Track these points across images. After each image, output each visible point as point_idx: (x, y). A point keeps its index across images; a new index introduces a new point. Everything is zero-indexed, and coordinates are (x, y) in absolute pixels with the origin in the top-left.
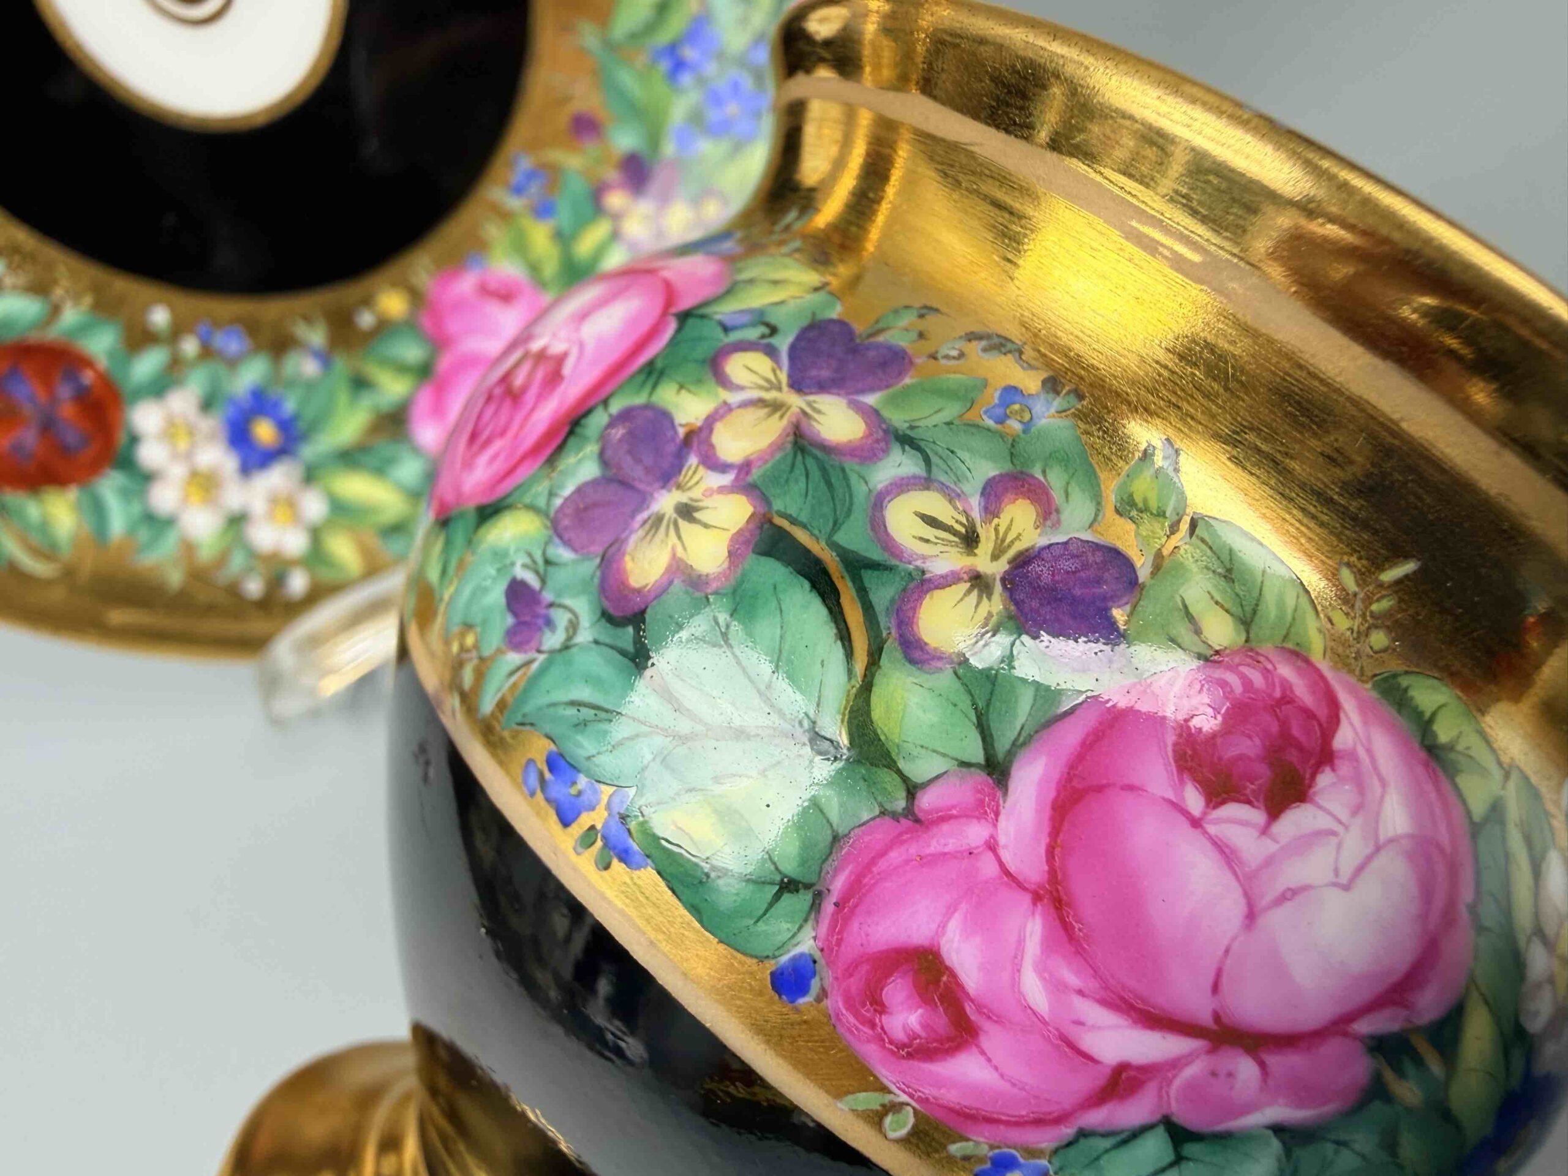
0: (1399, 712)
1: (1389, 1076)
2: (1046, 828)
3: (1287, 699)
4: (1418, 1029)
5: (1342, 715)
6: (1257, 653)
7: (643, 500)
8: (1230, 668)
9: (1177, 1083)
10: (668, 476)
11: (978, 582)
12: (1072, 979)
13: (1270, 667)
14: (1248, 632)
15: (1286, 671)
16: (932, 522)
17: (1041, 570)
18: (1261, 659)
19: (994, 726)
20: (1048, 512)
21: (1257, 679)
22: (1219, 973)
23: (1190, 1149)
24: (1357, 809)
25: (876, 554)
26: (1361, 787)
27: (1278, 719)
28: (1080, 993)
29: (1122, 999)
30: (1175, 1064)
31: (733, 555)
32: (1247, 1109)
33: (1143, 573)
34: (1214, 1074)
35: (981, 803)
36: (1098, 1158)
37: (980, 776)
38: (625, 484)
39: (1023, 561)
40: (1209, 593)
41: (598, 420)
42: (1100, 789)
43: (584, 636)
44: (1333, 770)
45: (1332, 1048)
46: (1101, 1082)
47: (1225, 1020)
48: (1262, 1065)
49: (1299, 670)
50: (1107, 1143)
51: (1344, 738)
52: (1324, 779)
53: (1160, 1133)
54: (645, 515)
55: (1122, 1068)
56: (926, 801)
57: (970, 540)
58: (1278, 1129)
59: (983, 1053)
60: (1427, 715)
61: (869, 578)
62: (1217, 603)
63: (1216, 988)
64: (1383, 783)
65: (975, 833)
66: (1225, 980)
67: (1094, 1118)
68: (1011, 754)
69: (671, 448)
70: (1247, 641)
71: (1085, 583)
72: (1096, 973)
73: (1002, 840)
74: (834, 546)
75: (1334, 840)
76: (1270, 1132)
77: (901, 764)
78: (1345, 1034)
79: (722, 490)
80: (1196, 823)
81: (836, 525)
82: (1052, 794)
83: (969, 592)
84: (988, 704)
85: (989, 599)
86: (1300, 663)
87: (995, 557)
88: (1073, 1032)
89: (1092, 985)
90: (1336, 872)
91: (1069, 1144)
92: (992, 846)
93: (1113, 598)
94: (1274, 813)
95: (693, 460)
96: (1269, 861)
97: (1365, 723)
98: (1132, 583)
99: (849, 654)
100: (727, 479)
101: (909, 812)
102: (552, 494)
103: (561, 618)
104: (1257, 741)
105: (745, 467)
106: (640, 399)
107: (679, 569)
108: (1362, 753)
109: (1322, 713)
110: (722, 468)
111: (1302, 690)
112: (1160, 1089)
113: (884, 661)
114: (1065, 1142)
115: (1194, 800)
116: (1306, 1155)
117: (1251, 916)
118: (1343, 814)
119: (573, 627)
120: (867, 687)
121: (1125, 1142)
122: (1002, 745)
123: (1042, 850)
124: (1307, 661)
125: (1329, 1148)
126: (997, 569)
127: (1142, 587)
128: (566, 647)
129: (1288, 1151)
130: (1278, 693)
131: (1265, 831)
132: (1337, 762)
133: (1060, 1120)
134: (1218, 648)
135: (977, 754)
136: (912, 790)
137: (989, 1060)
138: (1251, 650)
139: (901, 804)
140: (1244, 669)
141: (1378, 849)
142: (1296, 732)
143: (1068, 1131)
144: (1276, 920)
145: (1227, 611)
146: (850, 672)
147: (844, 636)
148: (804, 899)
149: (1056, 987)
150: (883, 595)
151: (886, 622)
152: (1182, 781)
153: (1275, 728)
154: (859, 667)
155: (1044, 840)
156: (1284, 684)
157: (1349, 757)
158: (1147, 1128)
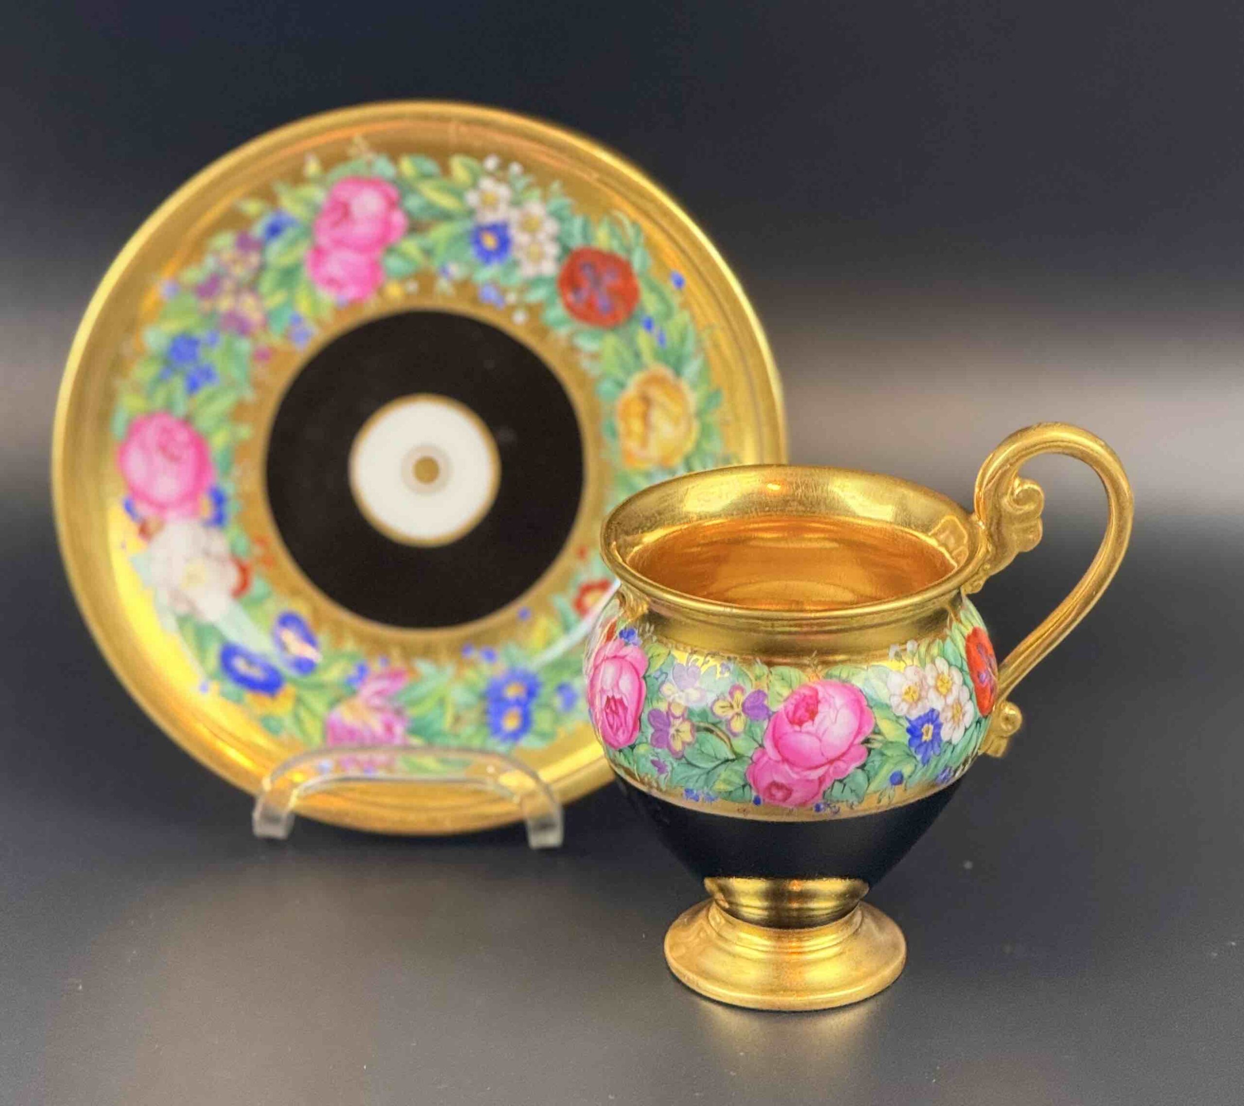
0: (832, 680)
2: (776, 750)
3: (805, 696)
4: (869, 735)
5: (818, 690)
7: (668, 733)
8: (791, 699)
9: (831, 774)
10: (669, 725)
11: (738, 714)
12: (798, 771)
13: (800, 693)
15: (802, 691)
16: (723, 707)
17: (748, 705)
18: (797, 693)
19: (756, 738)
20: (742, 690)
22: (821, 753)
23: (845, 781)
24: (830, 706)
25: (718, 720)
26: (829, 702)
27: (805, 702)
28: (802, 772)
29: (808, 768)
30: (828, 770)
31: (693, 736)
32: (847, 770)
33: (766, 691)
34: (835, 768)
35: (763, 753)
36: (831, 794)
37: (760, 749)
38: (661, 730)
39: (743, 705)
41: (644, 717)
42: (780, 738)
43: (675, 765)
44: (821, 703)
45: (853, 749)
46: (818, 782)
47: (830, 759)
48: (843, 761)
49: (805, 688)
50: (829, 791)
51: (821, 695)
52: (820, 706)
53: (836, 784)
54: (670, 736)
55: (820, 778)
56: (754, 758)
57: (732, 707)
58: (858, 768)
59: (796, 792)
60: (839, 674)
61: (719, 725)
63: (822, 756)
64: (834, 698)
65: (765, 759)
66: (823, 753)
67: (823, 788)
68: (762, 742)
69: (665, 718)
71: (757, 701)
72: (801, 767)
73: (771, 757)
74: (709, 723)
75: (828, 716)
76: (856, 770)
77: (746, 755)
78: (854, 746)
79: (681, 723)
80: (800, 732)
81: (707, 719)
82: (773, 744)
83: (737, 717)
84: (752, 736)
85: (742, 716)
87: (738, 707)
88: (806, 778)
89: (802, 769)
90: (833, 720)
91: (824, 795)
92: (770, 759)
93: (763, 700)
94: (813, 720)
95: (672, 719)
96: (817, 731)
97: (825, 688)
98: (765, 695)
99: (725, 742)
100: (681, 719)
101: (753, 762)
102: (646, 738)
103: (668, 763)
104: (803, 710)
105: (683, 715)
106: (651, 708)
107: (684, 743)
108: (827, 696)
109: (814, 693)
110: (678, 718)
111: (808, 693)
112: (829, 776)
113: (731, 739)
115: (797, 728)
116: (866, 768)
117: (820, 740)
118: (827, 710)
119: (672, 764)
120: (731, 745)
121: (832, 788)
123: (778, 754)
124: (806, 685)
125: (871, 764)
126: (738, 709)
127: (767, 695)
128: (673, 768)
129: (863, 770)
130: (803, 696)
131: (813, 723)
132: (821, 701)
133: (818, 793)
135: (757, 746)
136: (751, 758)
137: (798, 792)
139: (750, 762)
141: (838, 711)
142: (810, 702)
143: (821, 793)
144: (824, 738)
146: (727, 746)
147: (722, 739)
148: (747, 788)
149: (797, 773)
150: (724, 728)
151: (728, 733)
152: (794, 727)
153: (805, 704)
154: (727, 743)
155: (777, 752)
156: (804, 694)
157: (824, 698)
158: (834, 783)
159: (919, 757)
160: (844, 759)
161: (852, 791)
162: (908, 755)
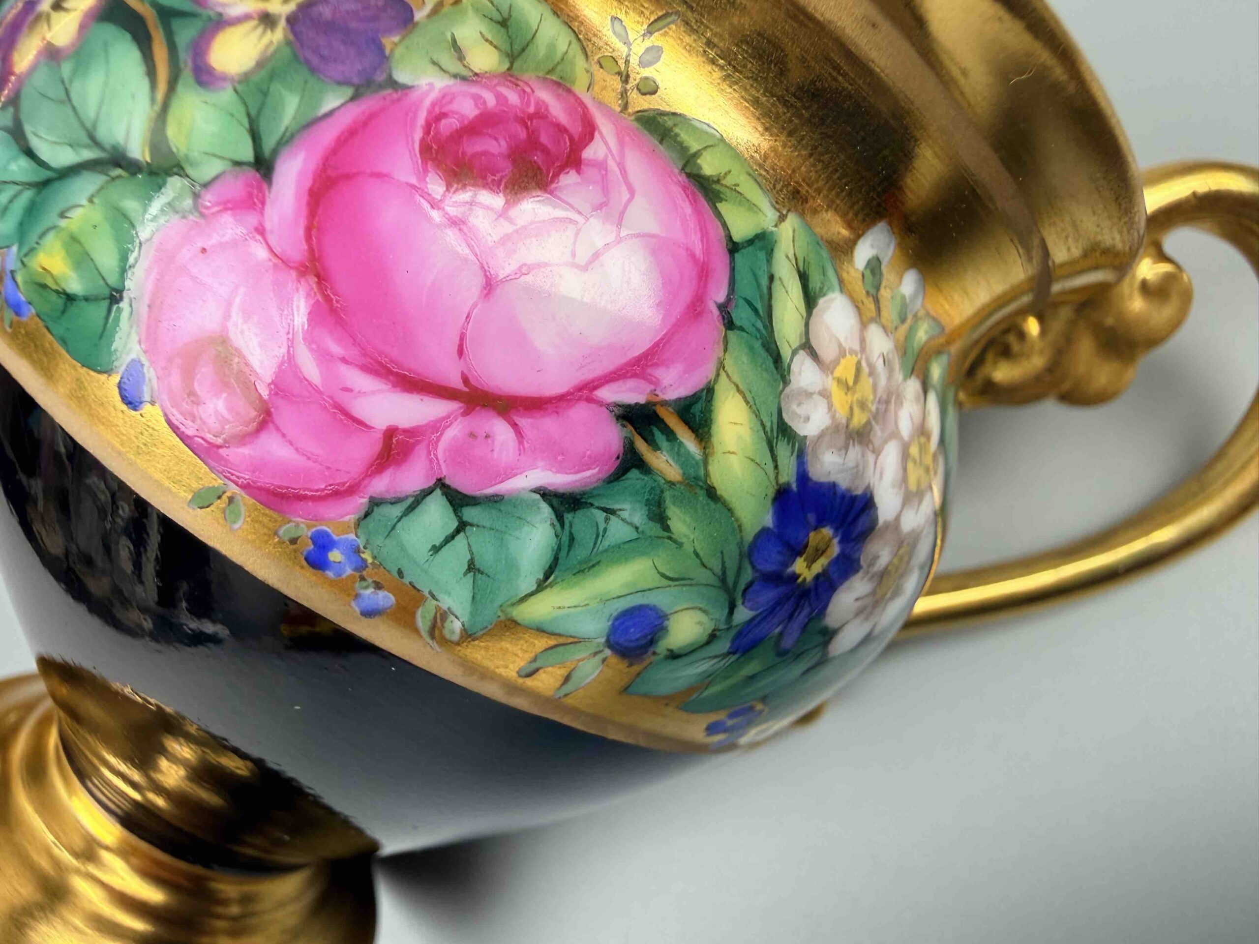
0: (661, 142)
1: (641, 446)
2: (304, 211)
3: (541, 114)
4: (665, 403)
5: (597, 134)
6: (517, 79)
8: (487, 87)
9: (442, 445)
11: (266, 19)
12: (336, 349)
13: (528, 90)
14: (512, 64)
15: (545, 95)
17: (325, 12)
18: (520, 83)
19: (263, 129)
21: (513, 98)
22: (462, 338)
23: (470, 513)
24: (600, 207)
25: (185, 5)
26: (606, 190)
27: (527, 128)
28: (344, 360)
29: (380, 363)
30: (437, 426)
32: (510, 473)
33: (420, 15)
34: (472, 435)
35: (250, 195)
36: (394, 528)
37: (251, 173)
39: (310, 4)
40: (481, 33)
42: (349, 177)
44: (578, 172)
45: (580, 412)
46: (378, 447)
47: (473, 381)
48: (515, 426)
49: (558, 97)
50: (396, 511)
51: (593, 151)
52: (569, 179)
53: (439, 498)
55: (391, 432)
56: (208, 198)
58: (545, 494)
59: (278, 429)
61: (177, 24)
62: (487, 40)
63: (461, 352)
64: (632, 192)
65: (246, 223)
66: (468, 344)
67: (380, 485)
68: (275, 152)
70: (509, 69)
71: (362, 20)
72: (355, 342)
73: (268, 226)
75: (572, 229)
76: (538, 496)
77: (189, 170)
78: (590, 400)
80: (437, 205)
82: (308, 183)
83: (256, 27)
84: (259, 112)
85: (272, 31)
86: (560, 91)
87: (286, 2)
88: (344, 399)
89: (353, 353)
90: (574, 255)
91: (367, 515)
92: (260, 230)
93: (386, 31)
94: (514, 198)
97: (621, 143)
98: (407, 21)
99: (152, 85)
101: (194, 212)
104: (503, 143)
107: (45, 50)
108: (612, 165)
109: (576, 129)
111: (557, 110)
112: (429, 452)
113: (180, 88)
114: (362, 513)
115: (437, 186)
116: (579, 521)
117: (490, 288)
118: (585, 207)
120: (165, 112)
121: (411, 509)
122: (269, 144)
123: (301, 232)
124: (569, 91)
125: (600, 516)
126: (284, 10)
127: (416, 25)
129: (560, 518)
130: (532, 110)
131: (502, 214)
132: (582, 167)
133: (352, 490)
134: (477, 71)
135: (247, 153)
136: (197, 191)
137: (284, 435)
138: (512, 76)
139: (188, 204)
140: (503, 90)
141: (618, 244)
142: (544, 139)
143: (362, 501)
145: (495, 47)
146: (153, 100)
147: (151, 72)
149: (324, 357)
150: (185, 36)
152: (426, 171)
153: (523, 134)
154: (160, 95)
155: (302, 223)
156: (540, 104)
157: (601, 166)
158: (427, 493)
159: (743, 614)
160: (524, 422)
161: (472, 567)
162: (723, 579)
